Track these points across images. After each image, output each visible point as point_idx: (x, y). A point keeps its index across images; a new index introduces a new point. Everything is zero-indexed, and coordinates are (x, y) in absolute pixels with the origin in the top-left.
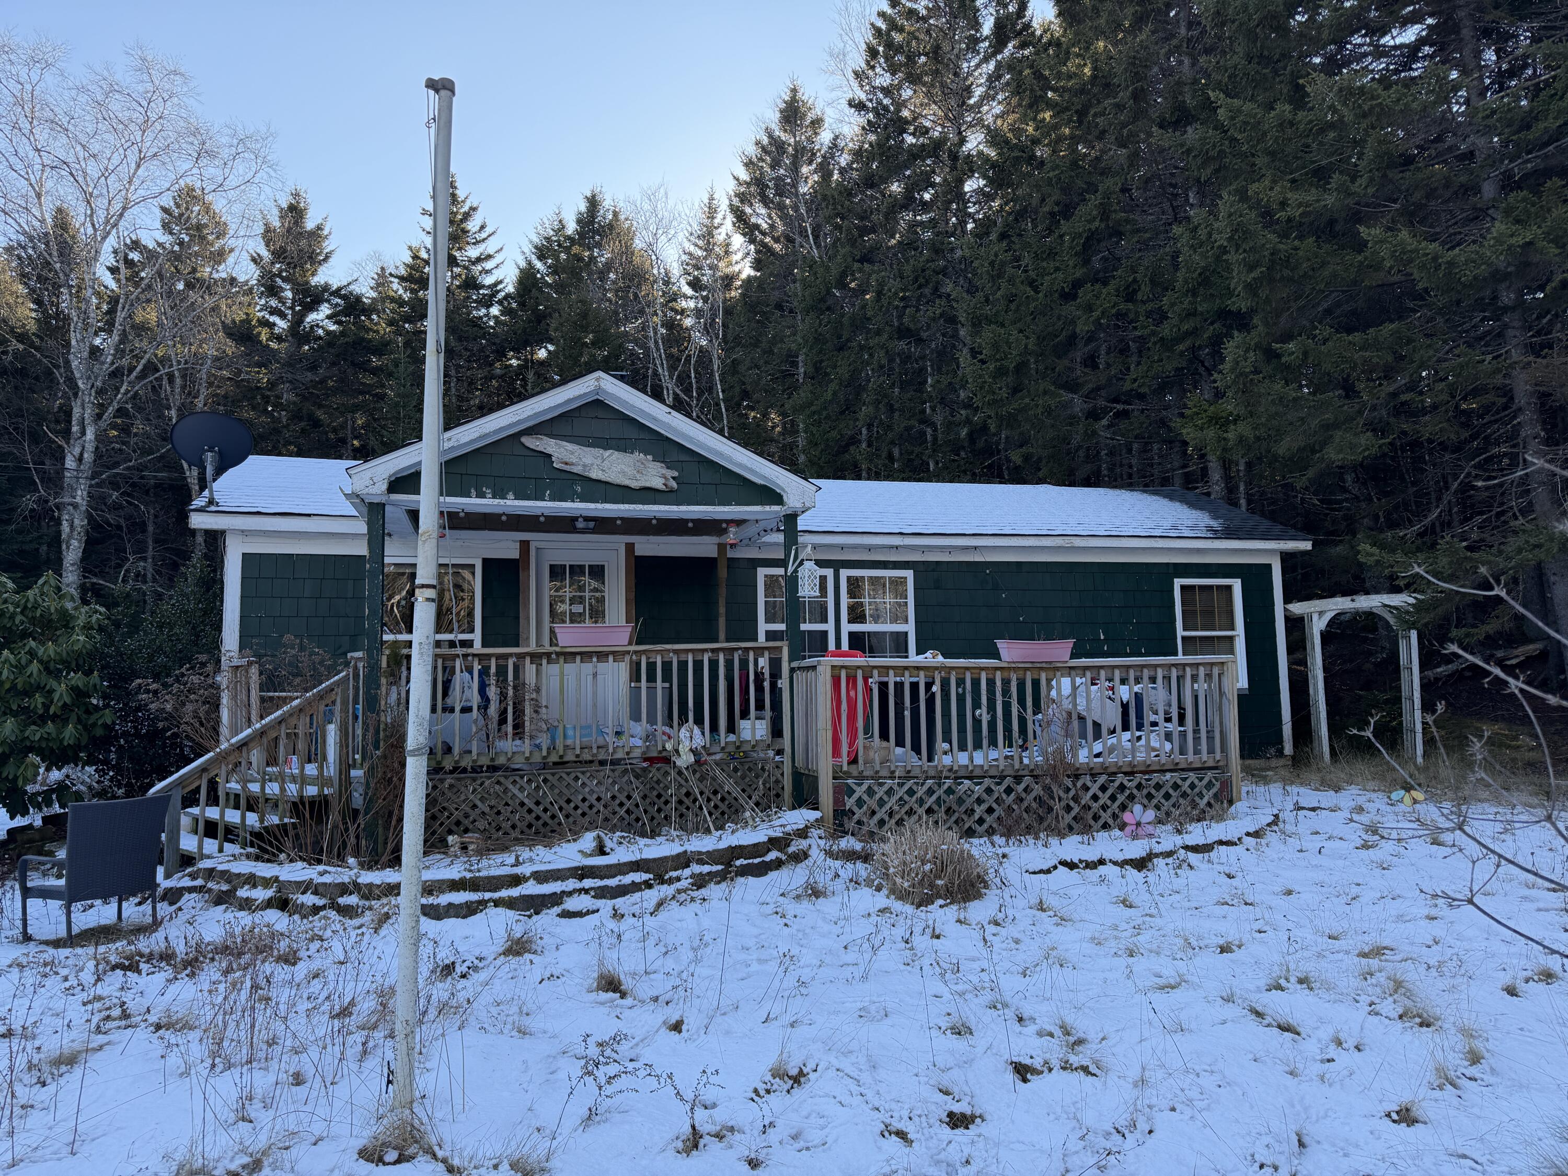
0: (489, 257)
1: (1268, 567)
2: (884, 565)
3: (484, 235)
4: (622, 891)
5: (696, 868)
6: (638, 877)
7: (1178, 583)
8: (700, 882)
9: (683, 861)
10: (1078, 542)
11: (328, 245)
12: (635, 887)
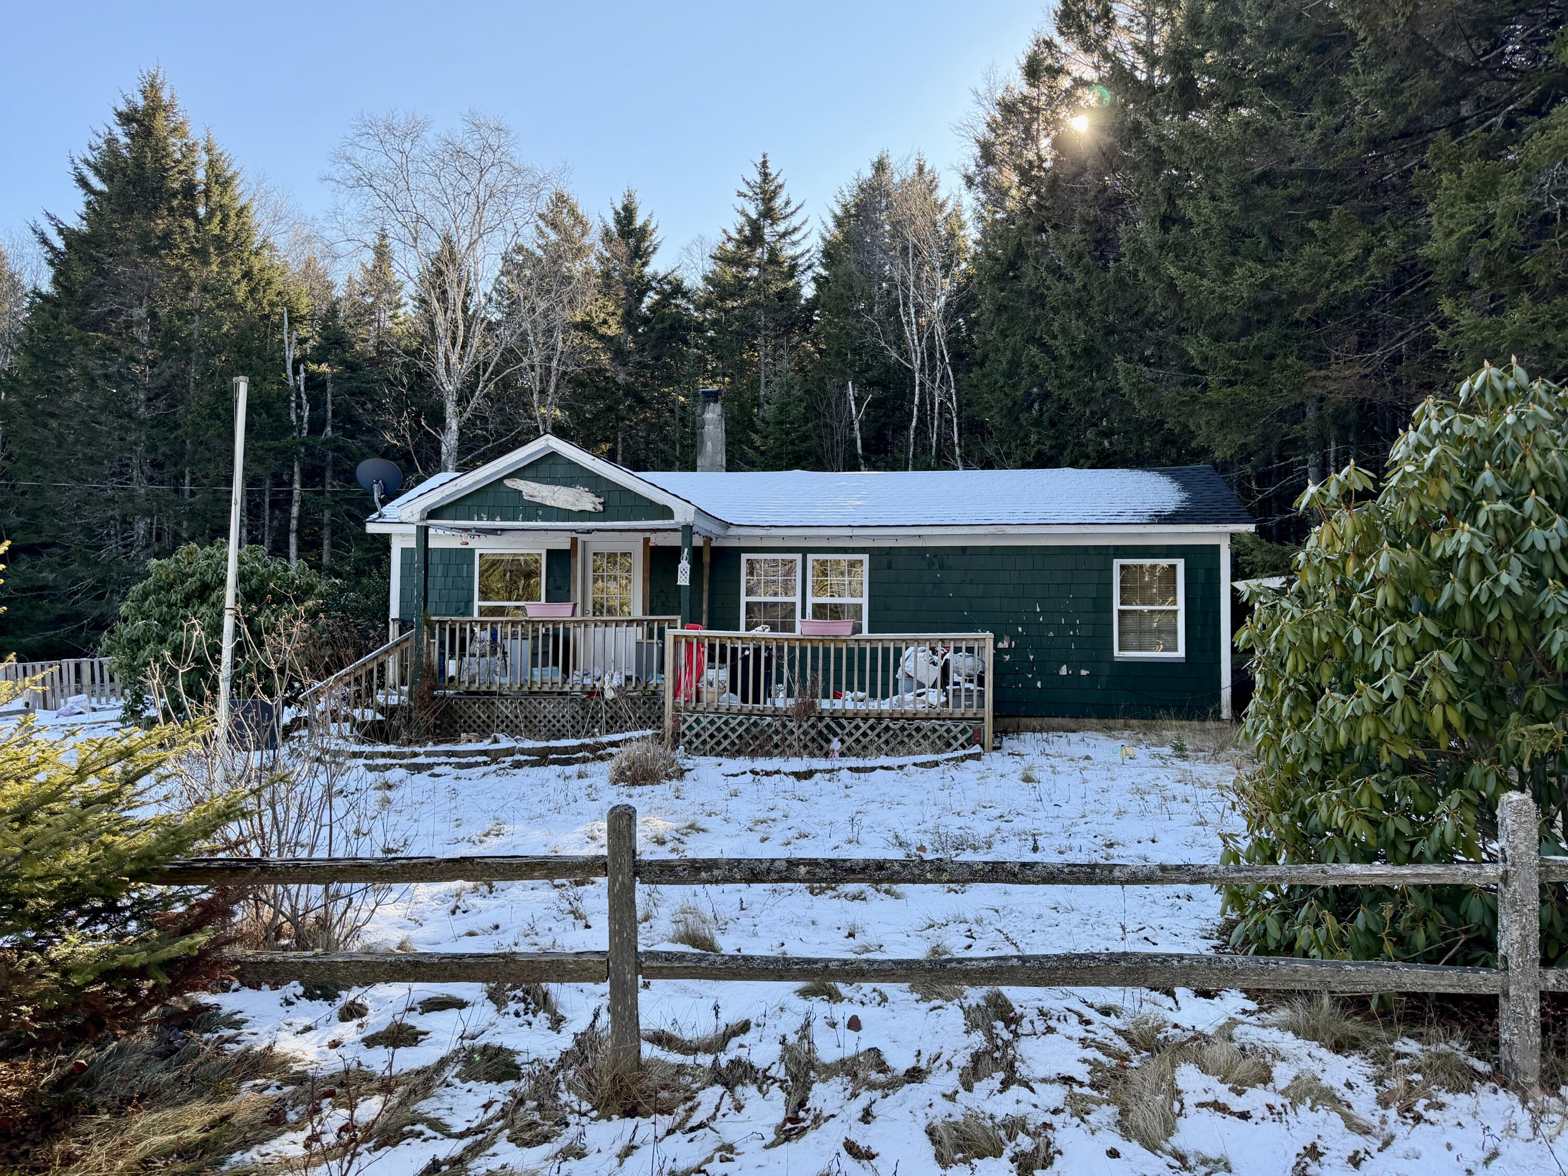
0: (795, 230)
1: (1217, 547)
2: (845, 550)
3: (789, 210)
4: (469, 766)
5: (518, 757)
6: (480, 759)
7: (1117, 563)
8: (518, 765)
9: (510, 752)
10: (1009, 530)
11: (656, 238)
12: (477, 764)
